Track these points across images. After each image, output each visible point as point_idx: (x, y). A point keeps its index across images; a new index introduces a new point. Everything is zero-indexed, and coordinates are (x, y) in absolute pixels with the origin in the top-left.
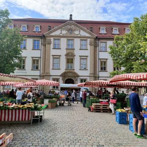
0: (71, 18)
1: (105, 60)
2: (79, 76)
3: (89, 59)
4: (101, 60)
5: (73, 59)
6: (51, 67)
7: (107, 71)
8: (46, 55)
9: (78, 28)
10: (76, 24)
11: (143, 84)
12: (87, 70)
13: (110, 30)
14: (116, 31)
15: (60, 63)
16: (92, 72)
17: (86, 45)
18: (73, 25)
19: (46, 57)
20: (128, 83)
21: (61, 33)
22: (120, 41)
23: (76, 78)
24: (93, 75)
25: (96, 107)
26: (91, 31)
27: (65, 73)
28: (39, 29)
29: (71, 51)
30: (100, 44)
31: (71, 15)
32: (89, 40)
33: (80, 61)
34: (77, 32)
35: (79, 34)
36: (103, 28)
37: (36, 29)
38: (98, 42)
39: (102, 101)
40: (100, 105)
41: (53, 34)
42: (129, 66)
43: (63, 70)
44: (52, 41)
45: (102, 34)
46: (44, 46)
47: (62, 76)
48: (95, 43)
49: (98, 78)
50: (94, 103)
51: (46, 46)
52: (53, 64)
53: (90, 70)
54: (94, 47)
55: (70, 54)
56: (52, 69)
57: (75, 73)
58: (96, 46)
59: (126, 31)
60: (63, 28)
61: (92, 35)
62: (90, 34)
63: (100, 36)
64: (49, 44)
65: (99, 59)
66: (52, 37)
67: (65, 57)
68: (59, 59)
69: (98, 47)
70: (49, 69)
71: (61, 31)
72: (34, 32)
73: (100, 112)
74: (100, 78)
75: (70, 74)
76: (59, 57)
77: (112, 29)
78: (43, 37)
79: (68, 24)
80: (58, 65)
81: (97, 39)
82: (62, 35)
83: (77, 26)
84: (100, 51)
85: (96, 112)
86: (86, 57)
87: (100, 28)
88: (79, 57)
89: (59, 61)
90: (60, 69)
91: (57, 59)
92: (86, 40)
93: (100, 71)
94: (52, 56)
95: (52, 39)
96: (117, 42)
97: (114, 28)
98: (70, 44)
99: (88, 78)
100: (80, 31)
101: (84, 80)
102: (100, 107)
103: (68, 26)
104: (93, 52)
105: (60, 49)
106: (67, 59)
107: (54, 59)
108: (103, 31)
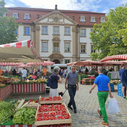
0: (56, 8)
1: (85, 44)
2: (64, 57)
3: (71, 43)
4: (82, 44)
5: (58, 43)
6: (41, 50)
7: (86, 53)
8: (36, 40)
9: (62, 17)
10: (61, 14)
11: (121, 63)
12: (71, 52)
13: (88, 19)
14: (93, 20)
15: (48, 46)
16: (74, 54)
17: (69, 32)
18: (58, 14)
19: (36, 42)
20: (110, 62)
21: (48, 21)
22: (98, 29)
23: (62, 59)
24: (75, 57)
25: (86, 81)
26: (73, 19)
27: (52, 55)
28: (29, 17)
29: (57, 36)
30: (81, 30)
31: (56, 6)
32: (71, 27)
33: (65, 44)
34: (61, 21)
35: (64, 22)
36: (83, 17)
37: (26, 17)
38: (79, 29)
39: (90, 76)
40: (89, 80)
41: (41, 22)
42: (106, 49)
43: (50, 52)
44: (41, 28)
45: (82, 22)
46: (34, 32)
47: (50, 58)
48: (76, 30)
49: (79, 59)
50: (83, 78)
51: (36, 32)
52: (42, 47)
53: (73, 52)
54: (76, 33)
55: (56, 39)
56: (42, 52)
57: (61, 55)
58: (77, 32)
59: (101, 20)
60: (50, 16)
61: (74, 23)
62: (72, 22)
63: (81, 24)
64: (38, 30)
65: (80, 43)
66: (40, 24)
67: (52, 41)
68: (47, 43)
69: (79, 33)
70: (39, 51)
71: (48, 19)
72: (24, 19)
73: (89, 84)
74: (80, 59)
75: (56, 56)
76: (47, 41)
77: (90, 18)
78: (33, 24)
79: (54, 13)
80: (47, 48)
81: (78, 26)
82: (49, 23)
83: (61, 15)
84: (81, 37)
85: (87, 84)
86: (69, 42)
87: (80, 17)
88: (64, 42)
89: (47, 45)
90: (48, 52)
91: (46, 43)
92: (69, 27)
93: (80, 53)
94: (41, 41)
95: (41, 26)
96: (95, 29)
97: (92, 17)
98: (56, 30)
99: (71, 59)
100: (64, 20)
101: (68, 60)
102: (89, 81)
103: (54, 15)
104: (75, 37)
105: (48, 35)
106: (54, 43)
107: (43, 43)
108: (83, 20)
